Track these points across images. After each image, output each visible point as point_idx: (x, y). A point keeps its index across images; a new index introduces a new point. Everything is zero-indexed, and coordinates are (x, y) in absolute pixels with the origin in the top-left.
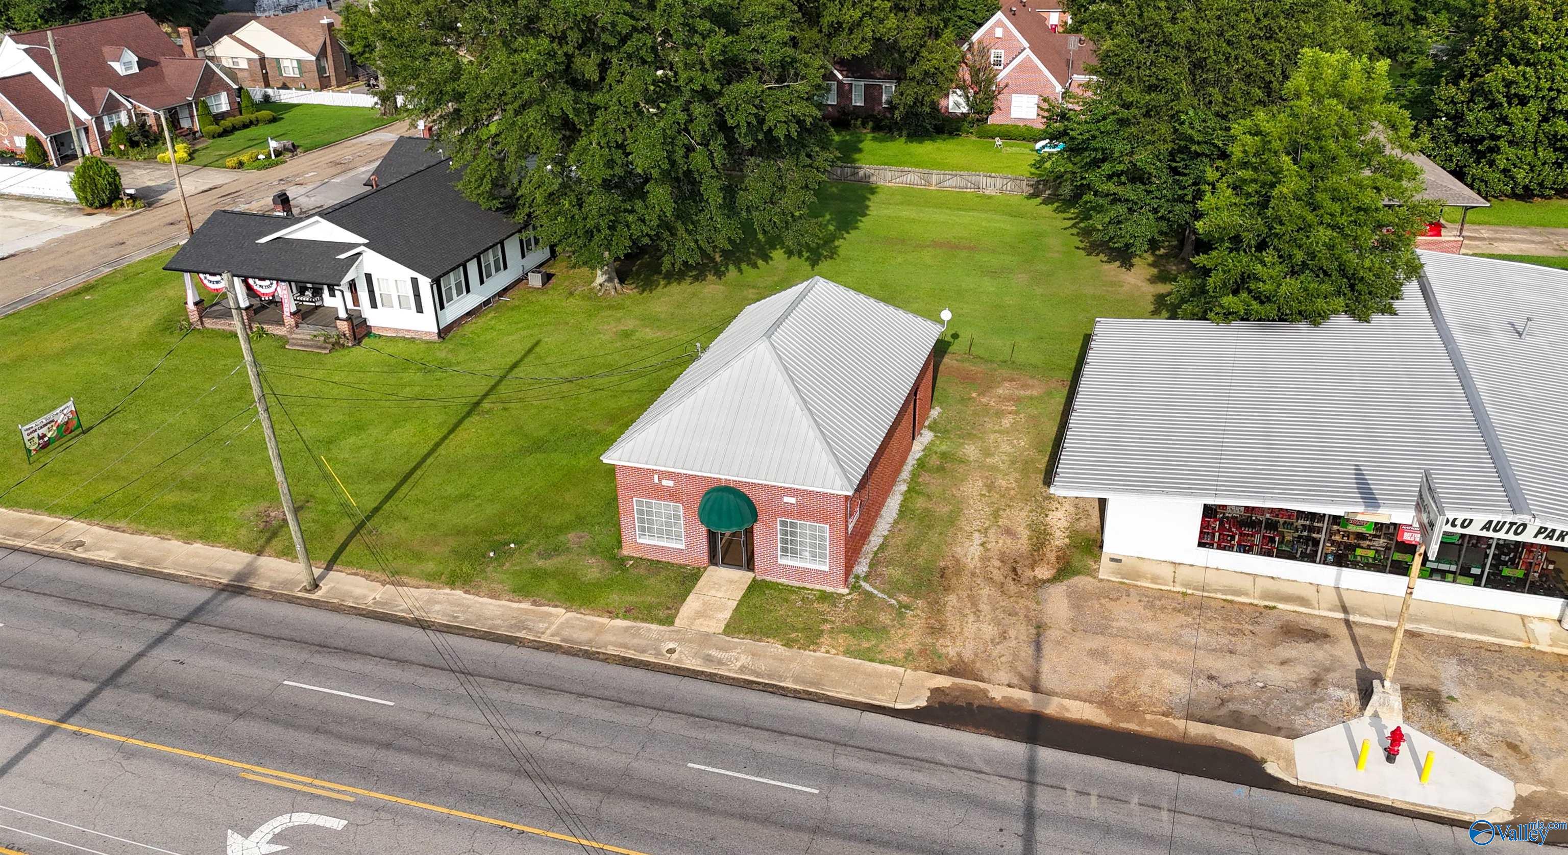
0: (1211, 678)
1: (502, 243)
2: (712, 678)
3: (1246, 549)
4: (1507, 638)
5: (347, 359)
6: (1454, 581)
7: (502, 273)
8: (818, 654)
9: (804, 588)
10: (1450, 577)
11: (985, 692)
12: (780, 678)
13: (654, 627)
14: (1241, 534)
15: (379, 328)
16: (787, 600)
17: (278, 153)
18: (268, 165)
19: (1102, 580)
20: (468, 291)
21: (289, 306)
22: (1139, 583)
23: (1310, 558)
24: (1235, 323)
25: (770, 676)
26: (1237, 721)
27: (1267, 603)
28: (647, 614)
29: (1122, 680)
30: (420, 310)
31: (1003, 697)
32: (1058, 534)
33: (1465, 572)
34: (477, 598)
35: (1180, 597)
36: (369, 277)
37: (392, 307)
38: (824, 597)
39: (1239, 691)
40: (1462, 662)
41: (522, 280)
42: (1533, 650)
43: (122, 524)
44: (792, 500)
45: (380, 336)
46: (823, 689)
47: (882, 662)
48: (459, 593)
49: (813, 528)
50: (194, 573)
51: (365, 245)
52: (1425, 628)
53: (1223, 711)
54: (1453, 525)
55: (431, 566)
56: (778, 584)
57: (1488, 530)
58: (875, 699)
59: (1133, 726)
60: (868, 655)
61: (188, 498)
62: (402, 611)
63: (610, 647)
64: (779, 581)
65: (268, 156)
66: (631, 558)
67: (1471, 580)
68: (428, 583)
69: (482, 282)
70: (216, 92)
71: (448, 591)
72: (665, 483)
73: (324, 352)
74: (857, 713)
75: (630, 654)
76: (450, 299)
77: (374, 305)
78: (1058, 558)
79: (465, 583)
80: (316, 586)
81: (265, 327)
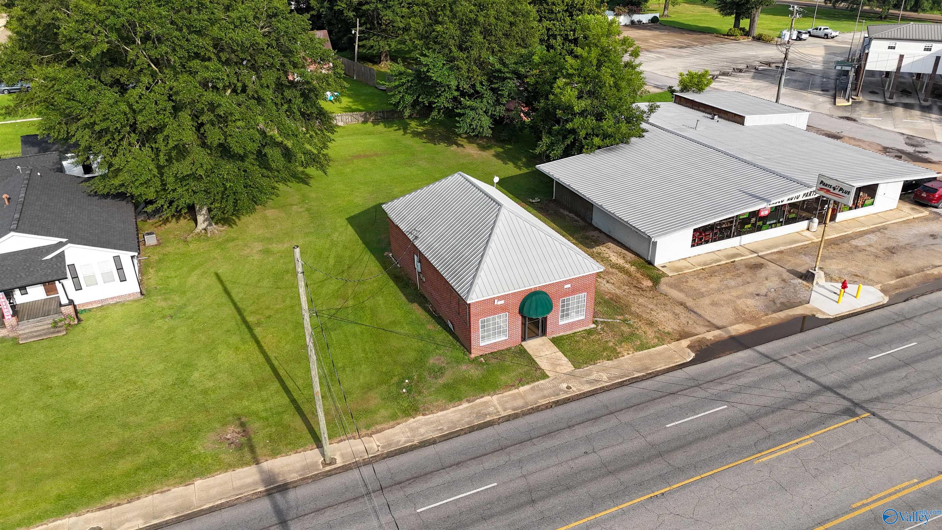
0: (757, 295)
2: (603, 390)
3: (707, 242)
6: (775, 227)
8: (626, 356)
9: (575, 333)
10: (773, 225)
11: (704, 338)
12: (630, 374)
13: (542, 382)
14: (705, 235)
15: (83, 305)
19: (671, 277)
22: (685, 272)
25: (625, 376)
26: (787, 306)
27: (731, 260)
28: (531, 377)
29: (736, 309)
30: (123, 279)
31: (713, 337)
32: (626, 266)
35: (703, 271)
36: (71, 267)
37: (97, 284)
39: (771, 295)
43: (110, 500)
44: (569, 286)
45: (90, 310)
46: (653, 369)
47: (655, 346)
49: (578, 298)
50: (229, 497)
51: (67, 242)
52: (782, 248)
53: (779, 305)
55: (383, 413)
56: (562, 336)
57: (789, 200)
58: (677, 362)
59: (764, 324)
60: (645, 347)
62: (405, 442)
63: (540, 401)
64: (561, 334)
67: (779, 224)
68: (395, 422)
71: (412, 419)
72: (499, 303)
73: (60, 334)
75: (553, 399)
77: (78, 287)
78: (642, 275)
79: (416, 411)
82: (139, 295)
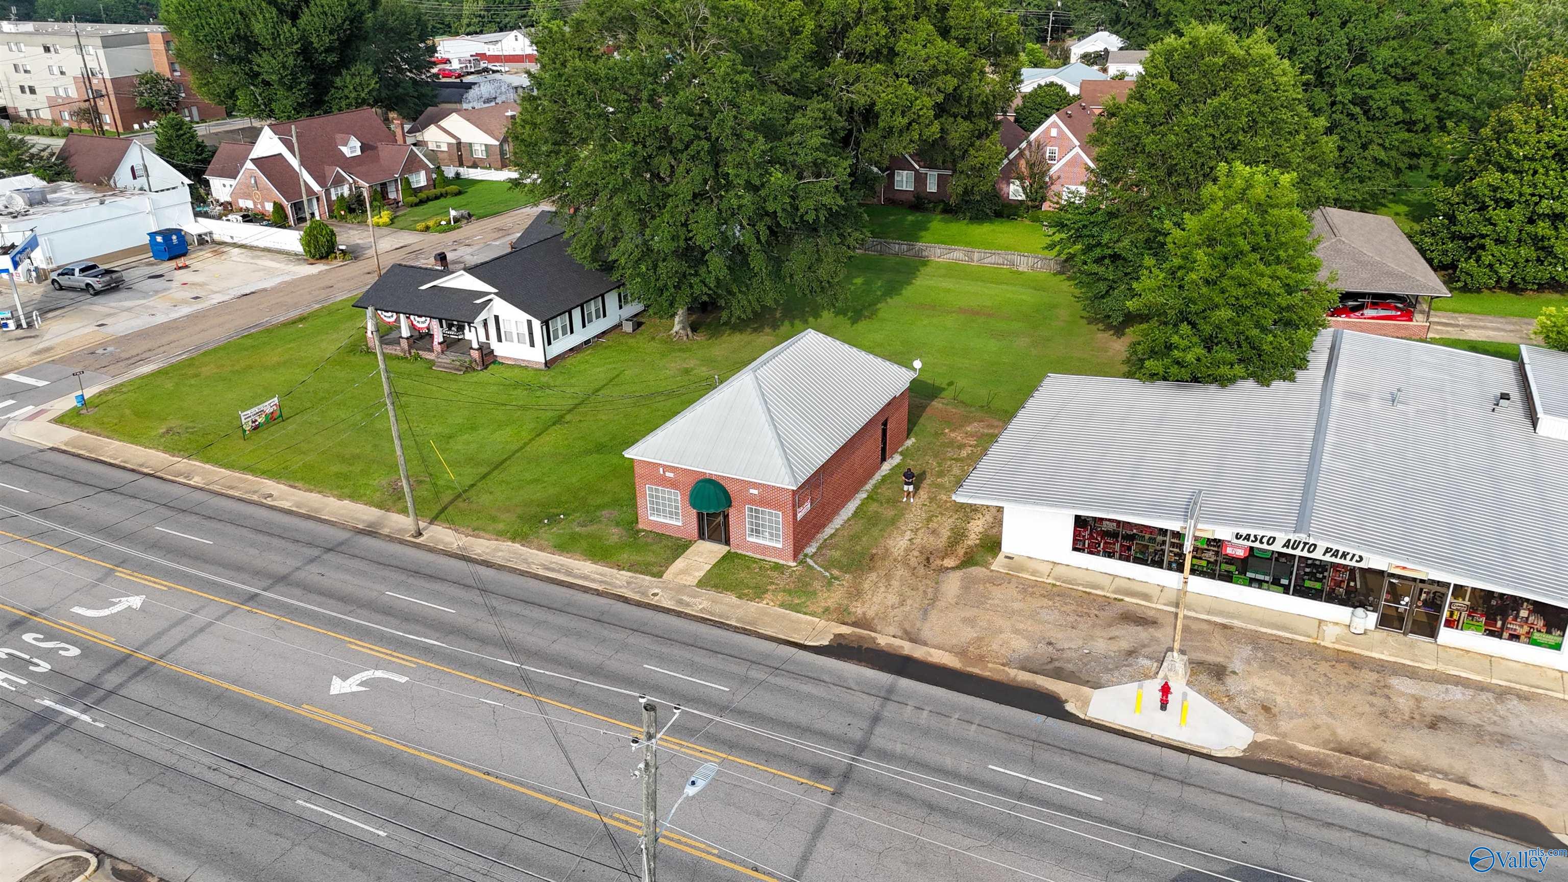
0: (1050, 643)
1: (603, 296)
2: (679, 614)
3: (1110, 555)
4: (1300, 635)
5: (475, 379)
6: (1268, 589)
7: (602, 319)
8: (760, 605)
9: (764, 560)
10: (1265, 585)
11: (874, 639)
12: (727, 618)
13: (648, 578)
14: (1106, 543)
15: (502, 357)
16: (748, 568)
17: (456, 220)
18: (448, 229)
19: (992, 571)
20: (572, 332)
21: (438, 338)
22: (1020, 575)
23: (1158, 564)
24: (1158, 383)
25: (720, 617)
26: (1059, 674)
27: (1116, 596)
28: (645, 569)
29: (980, 639)
30: (532, 344)
31: (887, 644)
32: (973, 536)
33: (1276, 582)
34: (528, 550)
35: (1050, 587)
36: (497, 318)
37: (512, 341)
38: (777, 567)
39: (1068, 654)
40: (1255, 649)
41: (619, 326)
42: (1319, 645)
43: (299, 484)
44: (755, 492)
45: (503, 364)
46: (758, 628)
47: (805, 614)
48: (517, 546)
49: (770, 514)
51: (495, 294)
52: (1236, 623)
53: (1050, 667)
54: (1261, 542)
55: (501, 526)
56: (746, 556)
57: (1288, 547)
58: (793, 637)
59: (976, 670)
60: (796, 609)
61: (344, 469)
62: (477, 554)
64: (747, 554)
65: (449, 222)
66: (644, 531)
67: (1281, 589)
68: (496, 537)
69: (584, 326)
70: (417, 171)
71: (510, 543)
72: (668, 474)
73: (459, 373)
74: (774, 645)
76: (556, 338)
77: (500, 340)
78: (966, 553)
79: (523, 539)
80: (420, 534)
81: (420, 352)
82: (543, 367)
